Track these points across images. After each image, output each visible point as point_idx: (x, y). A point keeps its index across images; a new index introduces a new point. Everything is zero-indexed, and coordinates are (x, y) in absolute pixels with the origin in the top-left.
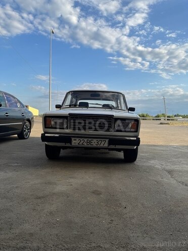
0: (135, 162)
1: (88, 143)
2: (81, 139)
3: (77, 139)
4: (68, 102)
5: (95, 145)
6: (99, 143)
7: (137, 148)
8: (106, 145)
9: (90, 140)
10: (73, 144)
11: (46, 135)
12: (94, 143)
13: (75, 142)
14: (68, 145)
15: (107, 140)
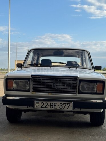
0: (103, 126)
1: (52, 107)
2: (44, 102)
3: (40, 102)
4: (29, 61)
5: (58, 108)
6: (63, 106)
7: (104, 112)
8: (71, 108)
9: (53, 103)
10: (35, 107)
11: (8, 98)
12: (58, 106)
13: (38, 105)
14: (30, 108)
15: (72, 103)
